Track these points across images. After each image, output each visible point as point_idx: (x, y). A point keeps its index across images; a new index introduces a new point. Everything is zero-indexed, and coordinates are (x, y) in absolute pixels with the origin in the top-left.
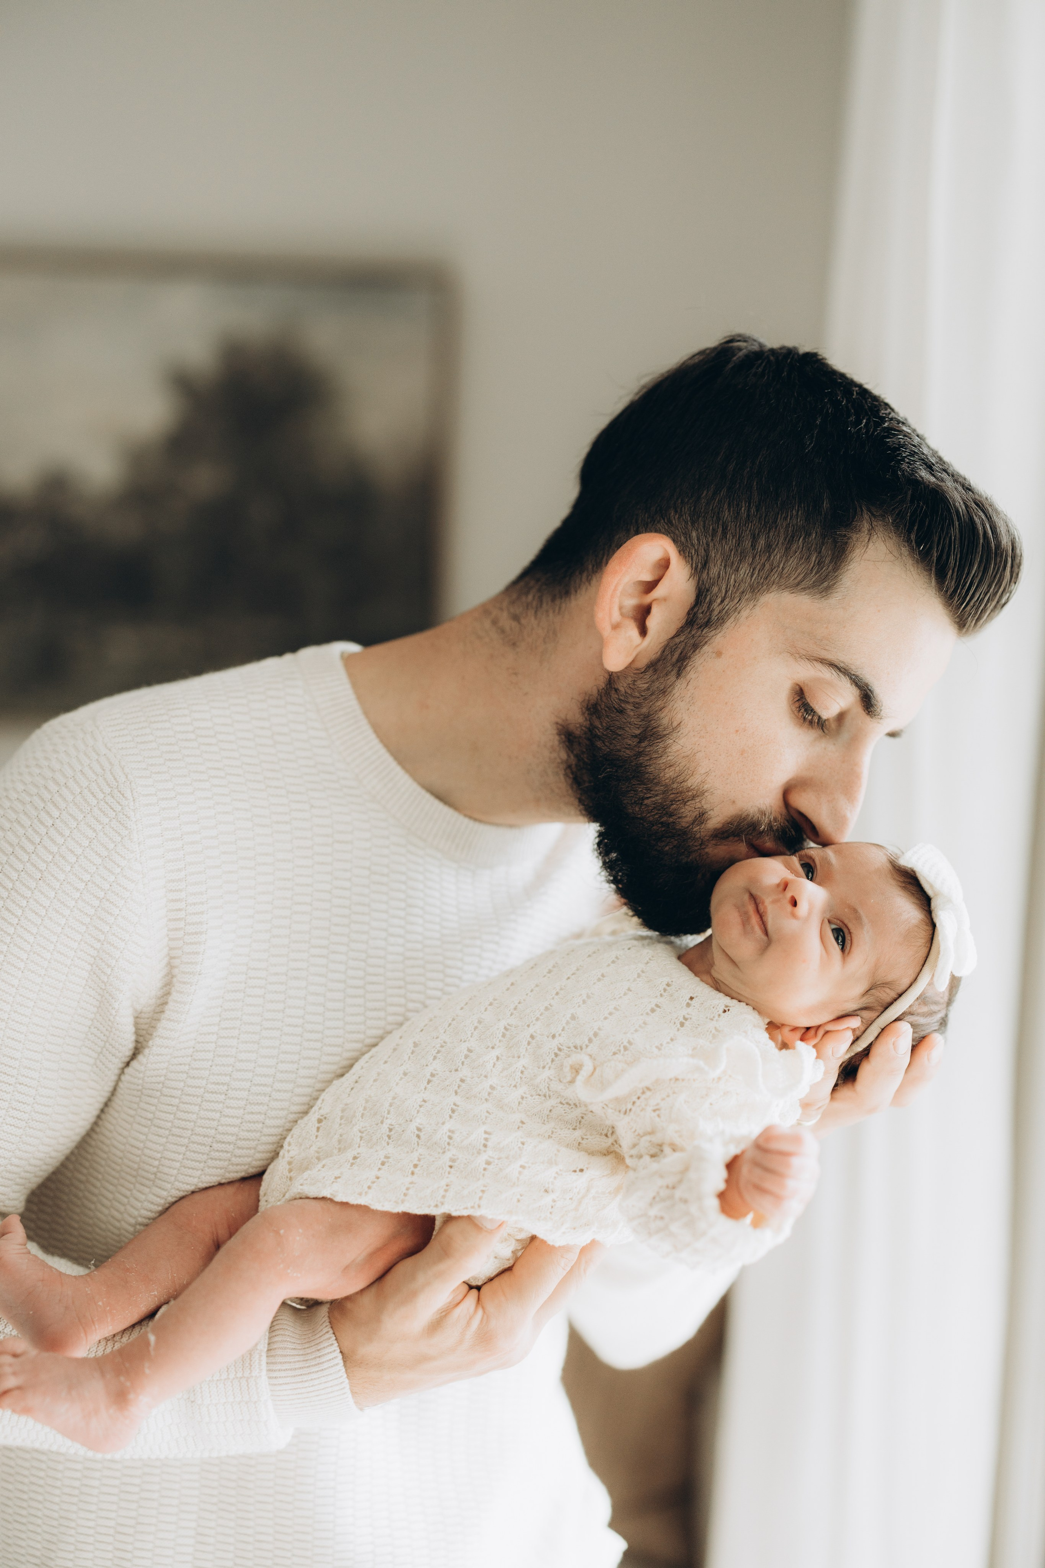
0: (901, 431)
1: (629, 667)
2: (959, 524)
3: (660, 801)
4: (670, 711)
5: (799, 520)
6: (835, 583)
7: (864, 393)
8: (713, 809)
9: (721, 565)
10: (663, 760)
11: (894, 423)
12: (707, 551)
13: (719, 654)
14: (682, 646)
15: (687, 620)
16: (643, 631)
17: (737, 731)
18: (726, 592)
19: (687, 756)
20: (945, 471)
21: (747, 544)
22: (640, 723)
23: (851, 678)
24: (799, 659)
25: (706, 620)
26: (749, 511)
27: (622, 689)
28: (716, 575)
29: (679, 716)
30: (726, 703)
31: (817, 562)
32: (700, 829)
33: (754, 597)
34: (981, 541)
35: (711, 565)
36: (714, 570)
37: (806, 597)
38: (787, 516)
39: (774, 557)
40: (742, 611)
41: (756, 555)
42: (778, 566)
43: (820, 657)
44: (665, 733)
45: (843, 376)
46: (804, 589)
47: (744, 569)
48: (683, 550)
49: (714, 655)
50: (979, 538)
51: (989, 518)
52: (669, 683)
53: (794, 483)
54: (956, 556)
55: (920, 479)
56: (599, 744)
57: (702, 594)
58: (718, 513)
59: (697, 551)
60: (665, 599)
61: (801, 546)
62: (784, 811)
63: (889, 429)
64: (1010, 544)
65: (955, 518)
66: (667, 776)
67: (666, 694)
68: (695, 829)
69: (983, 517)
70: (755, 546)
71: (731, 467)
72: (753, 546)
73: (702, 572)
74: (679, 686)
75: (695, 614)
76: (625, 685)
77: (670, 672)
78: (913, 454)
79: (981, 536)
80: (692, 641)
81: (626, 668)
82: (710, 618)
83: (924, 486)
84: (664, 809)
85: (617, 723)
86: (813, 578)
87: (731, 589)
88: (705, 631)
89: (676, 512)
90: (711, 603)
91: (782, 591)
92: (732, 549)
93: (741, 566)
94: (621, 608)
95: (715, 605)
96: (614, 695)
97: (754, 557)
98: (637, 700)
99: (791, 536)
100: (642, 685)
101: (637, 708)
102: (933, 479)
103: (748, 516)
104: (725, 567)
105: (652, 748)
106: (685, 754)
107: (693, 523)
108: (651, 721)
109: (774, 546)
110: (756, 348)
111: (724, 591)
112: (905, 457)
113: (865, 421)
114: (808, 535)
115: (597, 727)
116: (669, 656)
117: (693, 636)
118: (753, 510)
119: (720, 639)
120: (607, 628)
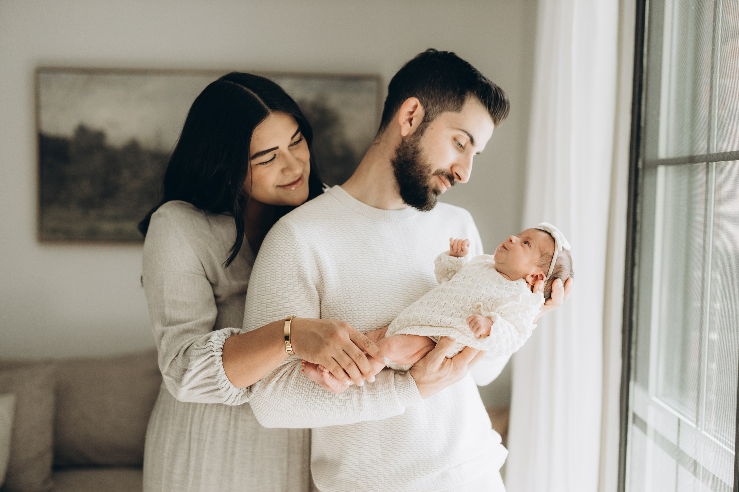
1: (408, 135)
6: (462, 109)
8: (432, 168)
10: (420, 158)
13: (432, 129)
14: (422, 128)
15: (423, 121)
16: (411, 125)
17: (439, 148)
18: (433, 113)
21: (438, 100)
22: (413, 150)
24: (454, 130)
27: (407, 142)
29: (423, 146)
30: (435, 141)
32: (430, 174)
33: (440, 113)
35: (429, 106)
36: (430, 107)
37: (455, 113)
40: (437, 117)
43: (459, 129)
44: (420, 151)
46: (454, 111)
47: (438, 107)
48: (421, 102)
51: (501, 93)
52: (419, 138)
53: (450, 84)
54: (493, 103)
55: (483, 82)
57: (426, 114)
58: (430, 93)
59: (424, 103)
60: (416, 116)
61: (452, 100)
62: (451, 170)
67: (419, 141)
71: (432, 81)
72: (440, 100)
73: (426, 108)
74: (422, 138)
76: (407, 140)
80: (425, 126)
82: (429, 120)
85: (406, 152)
86: (456, 108)
89: (418, 93)
90: (429, 116)
91: (448, 112)
92: (434, 102)
94: (405, 119)
97: (440, 104)
98: (412, 143)
100: (412, 139)
102: (486, 82)
103: (438, 93)
105: (417, 156)
106: (425, 156)
107: (423, 95)
109: (445, 100)
111: (432, 112)
114: (454, 97)
115: (401, 155)
116: (419, 131)
117: (425, 125)
118: (439, 91)
119: (432, 125)
120: (402, 124)
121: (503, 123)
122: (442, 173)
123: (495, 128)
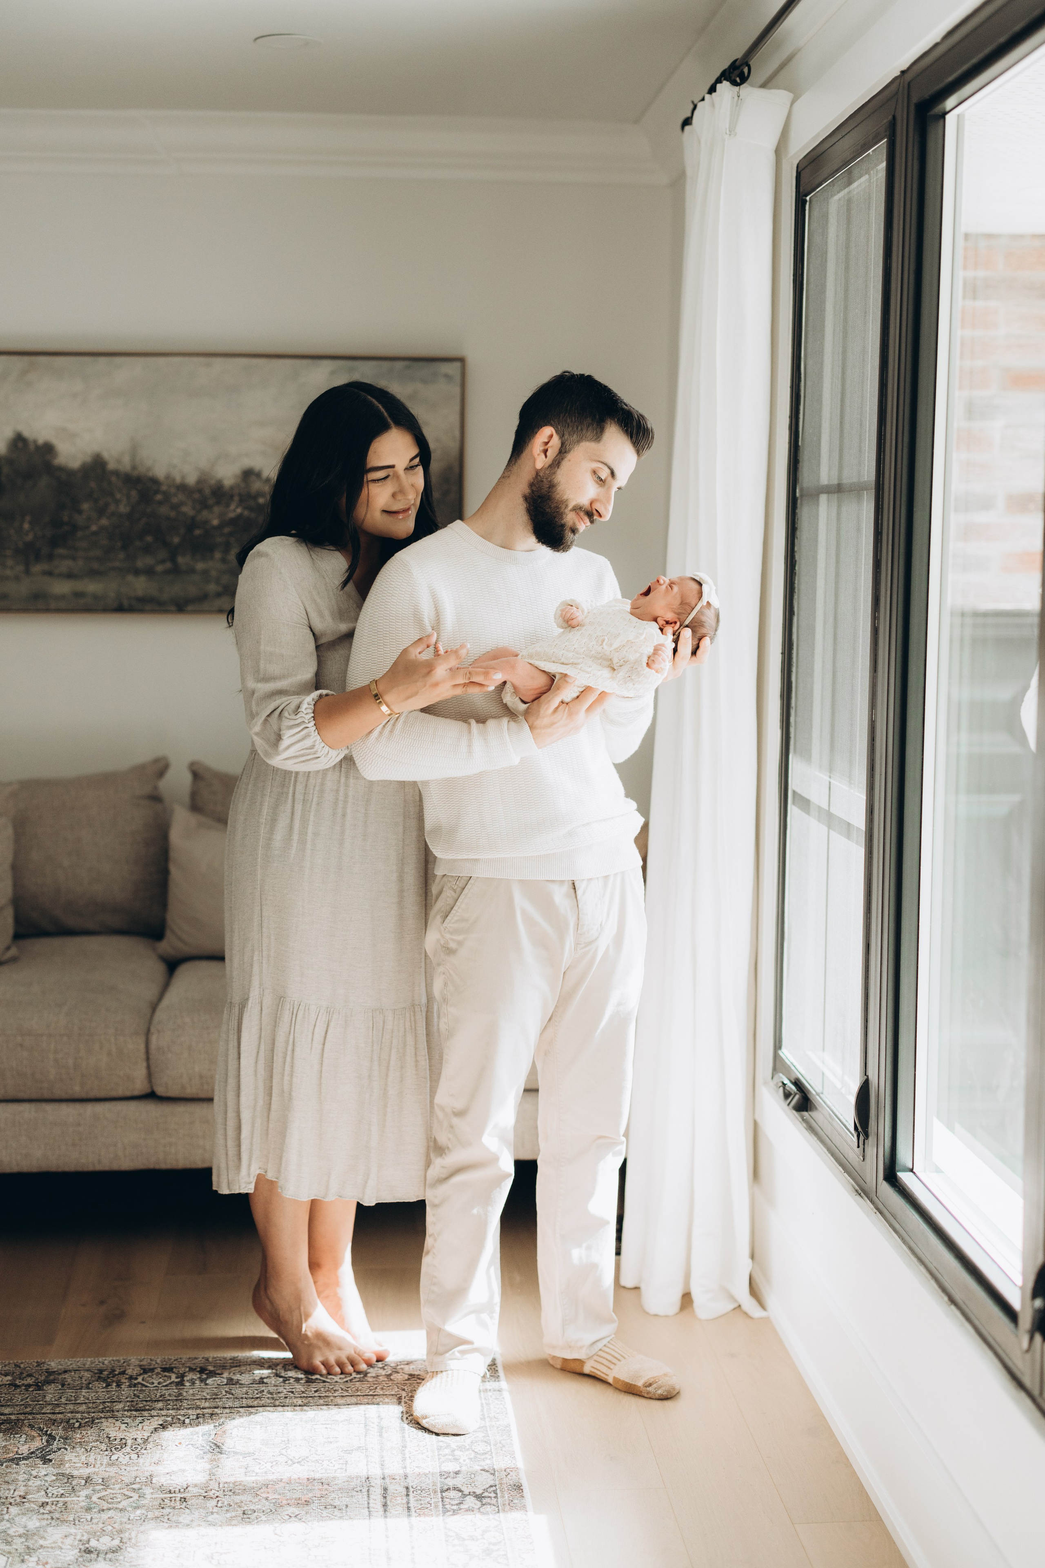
1: (543, 467)
2: (635, 421)
4: (557, 479)
6: (601, 439)
9: (568, 435)
10: (556, 493)
12: (564, 431)
13: (570, 461)
15: (559, 453)
16: (546, 457)
17: (577, 484)
18: (570, 443)
19: (563, 490)
21: (575, 428)
22: (548, 483)
23: (609, 468)
24: (594, 462)
26: (575, 419)
27: (542, 476)
29: (560, 480)
30: (572, 475)
33: (578, 443)
35: (565, 436)
36: (567, 437)
37: (593, 443)
38: (587, 420)
39: (584, 432)
40: (575, 448)
42: (585, 434)
43: (600, 461)
44: (556, 485)
46: (593, 441)
47: (575, 436)
48: (556, 431)
49: (568, 461)
52: (555, 471)
53: (588, 410)
54: (636, 432)
57: (563, 444)
58: (566, 420)
59: (560, 432)
60: (552, 447)
61: (591, 428)
62: (589, 506)
63: (614, 397)
64: (651, 428)
65: (635, 419)
67: (555, 474)
68: (565, 511)
71: (569, 407)
72: (577, 429)
73: (562, 439)
74: (559, 471)
76: (543, 473)
79: (643, 426)
80: (560, 459)
82: (565, 452)
84: (557, 507)
85: (541, 486)
87: (572, 442)
89: (555, 419)
90: (565, 447)
91: (586, 442)
92: (571, 430)
94: (540, 449)
95: (567, 448)
97: (578, 432)
98: (547, 477)
100: (547, 472)
105: (552, 490)
107: (560, 422)
108: (551, 482)
114: (593, 425)
115: (534, 489)
116: (554, 464)
117: (562, 456)
118: (577, 418)
119: (569, 456)
120: (536, 456)
121: (647, 454)
122: (581, 508)
123: (637, 460)
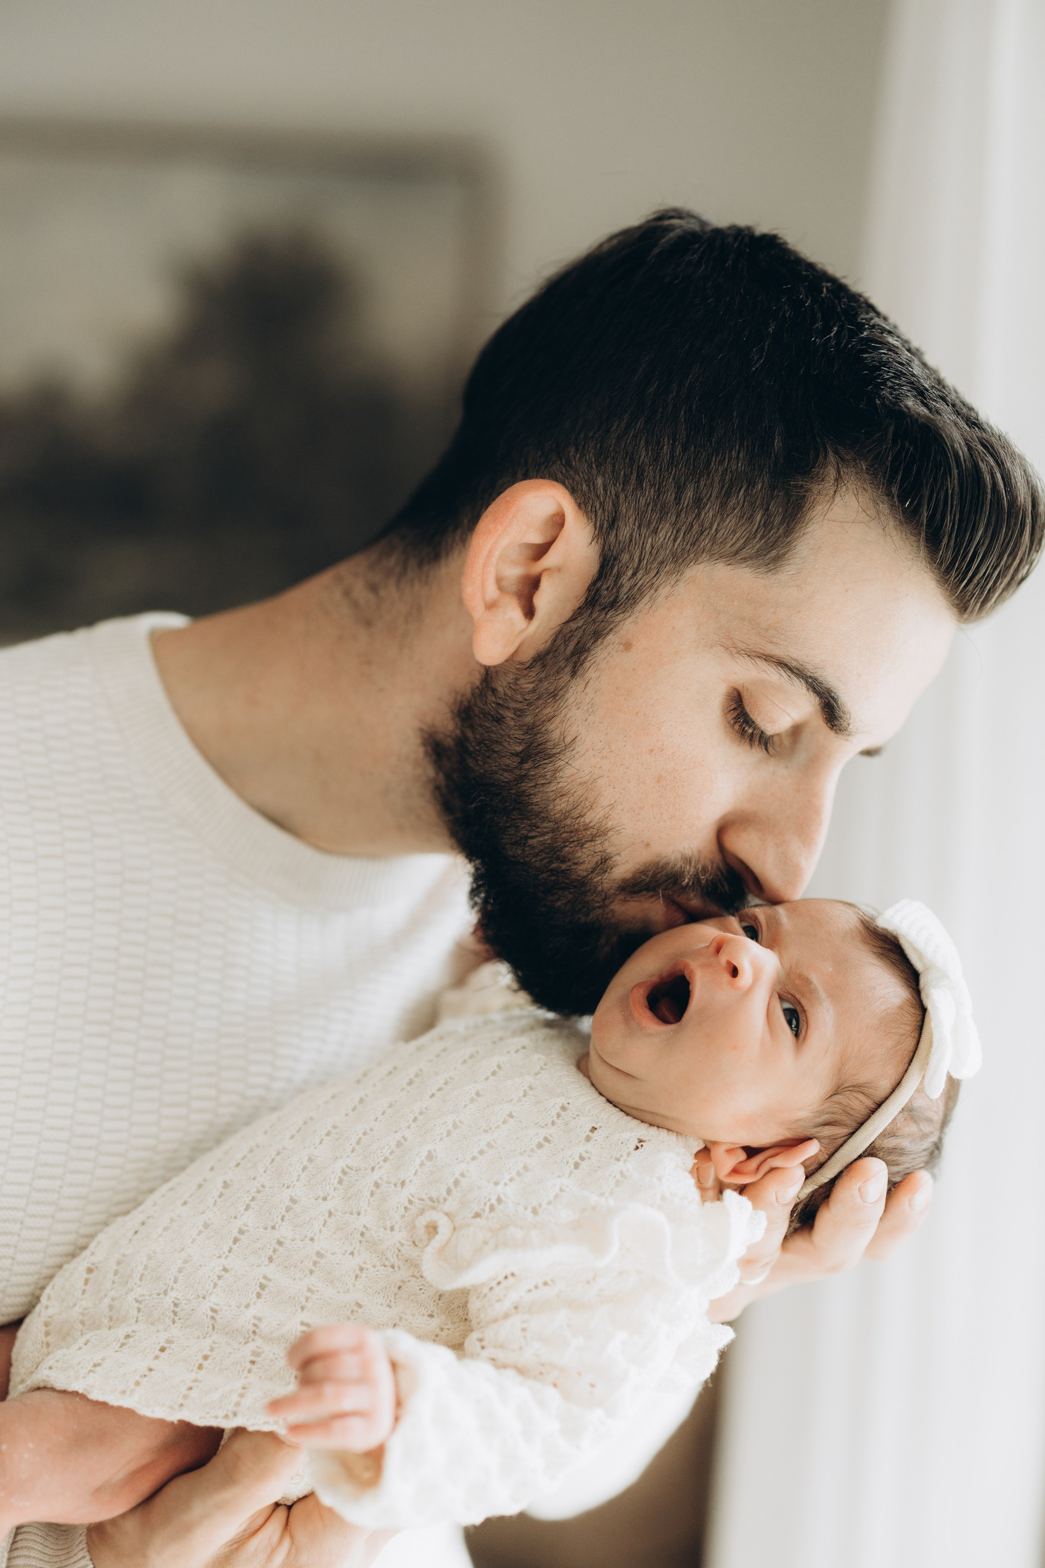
0: (886, 344)
1: (510, 660)
2: (959, 474)
3: (549, 842)
4: (562, 722)
5: (740, 465)
6: (786, 553)
7: (839, 289)
8: (619, 854)
9: (634, 524)
10: (553, 787)
11: (876, 332)
12: (616, 505)
13: (628, 646)
14: (579, 634)
15: (587, 599)
16: (529, 612)
17: (651, 751)
18: (640, 561)
19: (585, 783)
20: (944, 399)
21: (670, 496)
22: (523, 737)
23: (807, 682)
24: (736, 655)
25: (612, 599)
26: (673, 451)
27: (500, 689)
28: (628, 537)
29: (574, 728)
30: (637, 714)
31: (762, 522)
32: (602, 879)
33: (677, 569)
34: (989, 496)
35: (621, 524)
36: (625, 532)
37: (748, 570)
38: (724, 458)
39: (705, 514)
40: (661, 587)
41: (681, 511)
42: (711, 528)
43: (765, 653)
44: (555, 751)
45: (811, 266)
46: (745, 559)
47: (665, 531)
48: (584, 503)
49: (622, 647)
50: (985, 493)
51: (1000, 464)
52: (561, 683)
53: (735, 413)
54: (955, 516)
55: (906, 410)
56: (471, 762)
57: (606, 565)
58: (633, 453)
60: (559, 569)
61: (741, 502)
62: (718, 857)
63: (868, 340)
64: (1029, 500)
65: (953, 464)
66: (558, 808)
67: (557, 698)
68: (595, 880)
69: (992, 463)
70: (680, 499)
71: (652, 389)
72: (678, 499)
73: (608, 533)
74: (574, 688)
75: (597, 590)
76: (505, 684)
77: (563, 669)
78: (899, 375)
79: (989, 491)
80: (593, 628)
81: (506, 661)
82: (617, 597)
83: (911, 420)
84: (554, 852)
85: (493, 735)
86: (757, 544)
87: (647, 557)
88: (610, 614)
89: (577, 450)
90: (618, 576)
91: (714, 562)
92: (650, 503)
93: (661, 526)
94: (499, 581)
95: (624, 579)
96: (491, 698)
97: (679, 516)
98: (518, 706)
99: (729, 487)
100: (525, 686)
101: (519, 716)
102: (923, 410)
103: (672, 457)
104: (639, 527)
105: (537, 771)
106: (582, 780)
107: (599, 465)
108: (536, 735)
109: (705, 500)
110: (694, 226)
111: (637, 560)
112: (888, 379)
113: (835, 329)
114: (751, 484)
116: (562, 648)
117: (594, 621)
118: (678, 450)
119: (630, 625)
120: (478, 611)
